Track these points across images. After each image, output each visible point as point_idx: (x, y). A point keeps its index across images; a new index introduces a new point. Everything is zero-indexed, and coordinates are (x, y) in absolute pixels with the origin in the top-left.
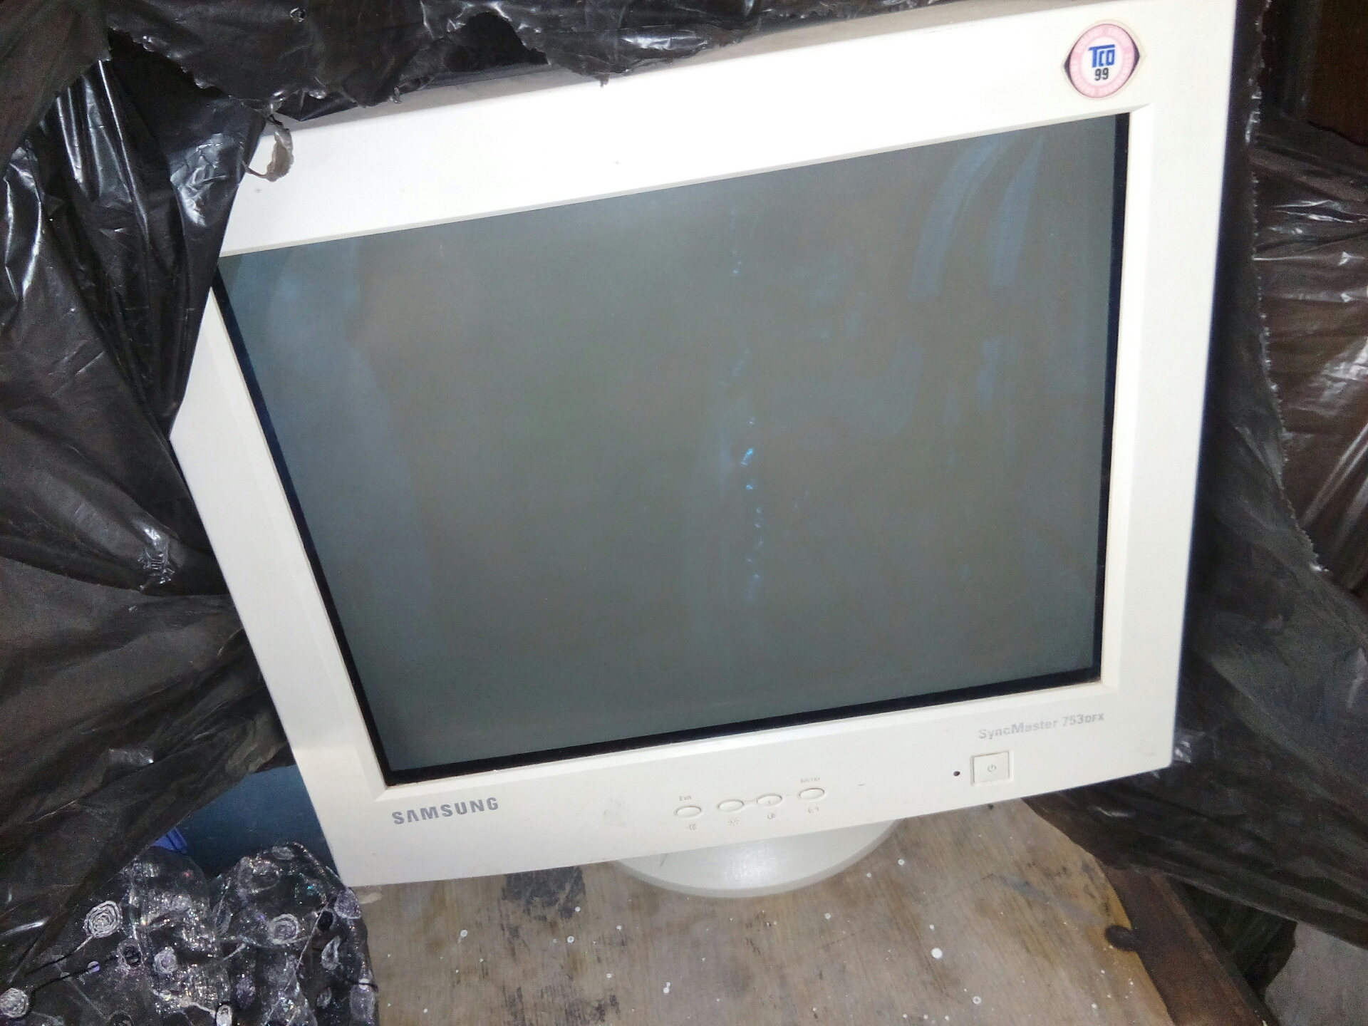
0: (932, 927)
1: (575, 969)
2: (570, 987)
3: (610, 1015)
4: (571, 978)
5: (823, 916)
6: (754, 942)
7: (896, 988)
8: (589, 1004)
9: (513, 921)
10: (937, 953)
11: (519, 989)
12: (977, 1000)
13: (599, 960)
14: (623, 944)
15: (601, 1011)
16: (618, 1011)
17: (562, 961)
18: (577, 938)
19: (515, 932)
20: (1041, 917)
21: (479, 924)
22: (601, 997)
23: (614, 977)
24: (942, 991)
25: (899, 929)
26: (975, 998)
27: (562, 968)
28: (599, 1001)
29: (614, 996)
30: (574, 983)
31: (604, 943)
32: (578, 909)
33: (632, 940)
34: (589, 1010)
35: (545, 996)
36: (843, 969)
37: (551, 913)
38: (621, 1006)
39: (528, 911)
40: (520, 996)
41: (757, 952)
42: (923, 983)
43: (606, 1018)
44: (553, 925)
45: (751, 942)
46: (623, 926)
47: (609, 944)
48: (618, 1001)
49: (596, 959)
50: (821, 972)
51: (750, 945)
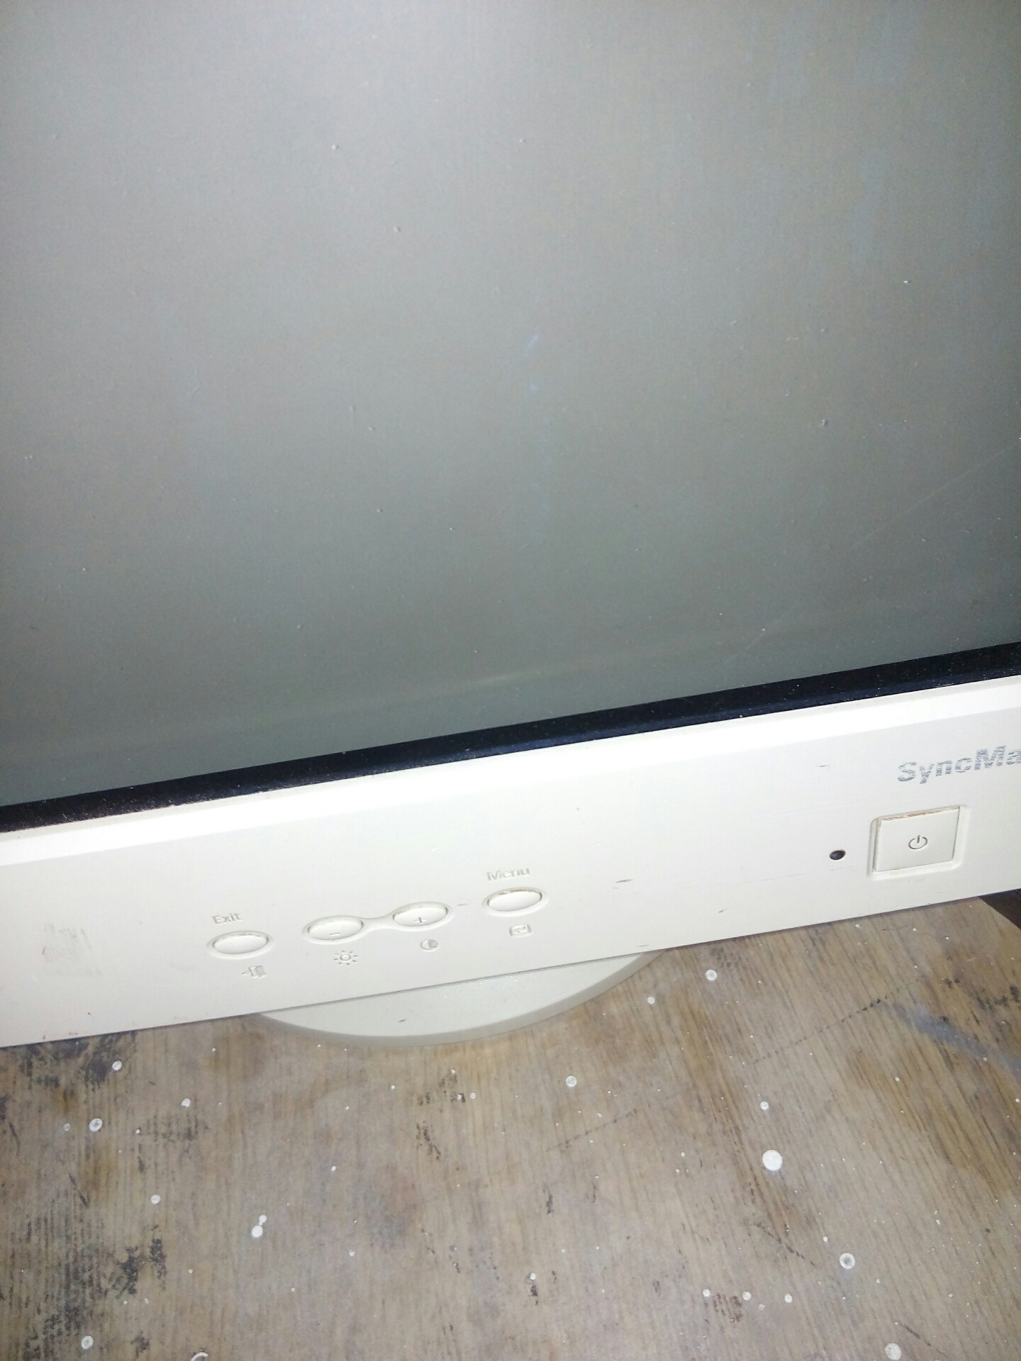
0: (765, 1106)
1: (95, 1184)
2: (81, 1221)
3: (146, 1282)
5: (562, 1081)
6: (430, 1134)
7: (693, 1232)
8: (110, 1256)
10: (772, 1161)
12: (847, 1261)
13: (142, 1168)
14: (189, 1135)
15: (131, 1269)
16: (163, 1272)
17: (73, 1167)
18: (107, 1123)
20: (971, 1087)
22: (135, 1242)
23: (166, 1201)
24: (779, 1240)
25: (702, 1109)
26: (844, 1256)
27: (73, 1180)
28: (129, 1250)
29: (159, 1241)
30: (90, 1213)
31: (156, 1133)
32: (117, 1066)
33: (207, 1128)
34: (109, 1270)
35: (34, 1238)
36: (593, 1194)
37: (68, 1072)
38: (169, 1263)
39: (27, 1068)
41: (435, 1154)
42: (745, 1222)
43: (138, 1286)
44: (69, 1095)
45: (425, 1134)
46: (195, 1101)
47: (164, 1136)
48: (166, 1251)
49: (137, 1165)
50: (551, 1197)
51: (423, 1141)
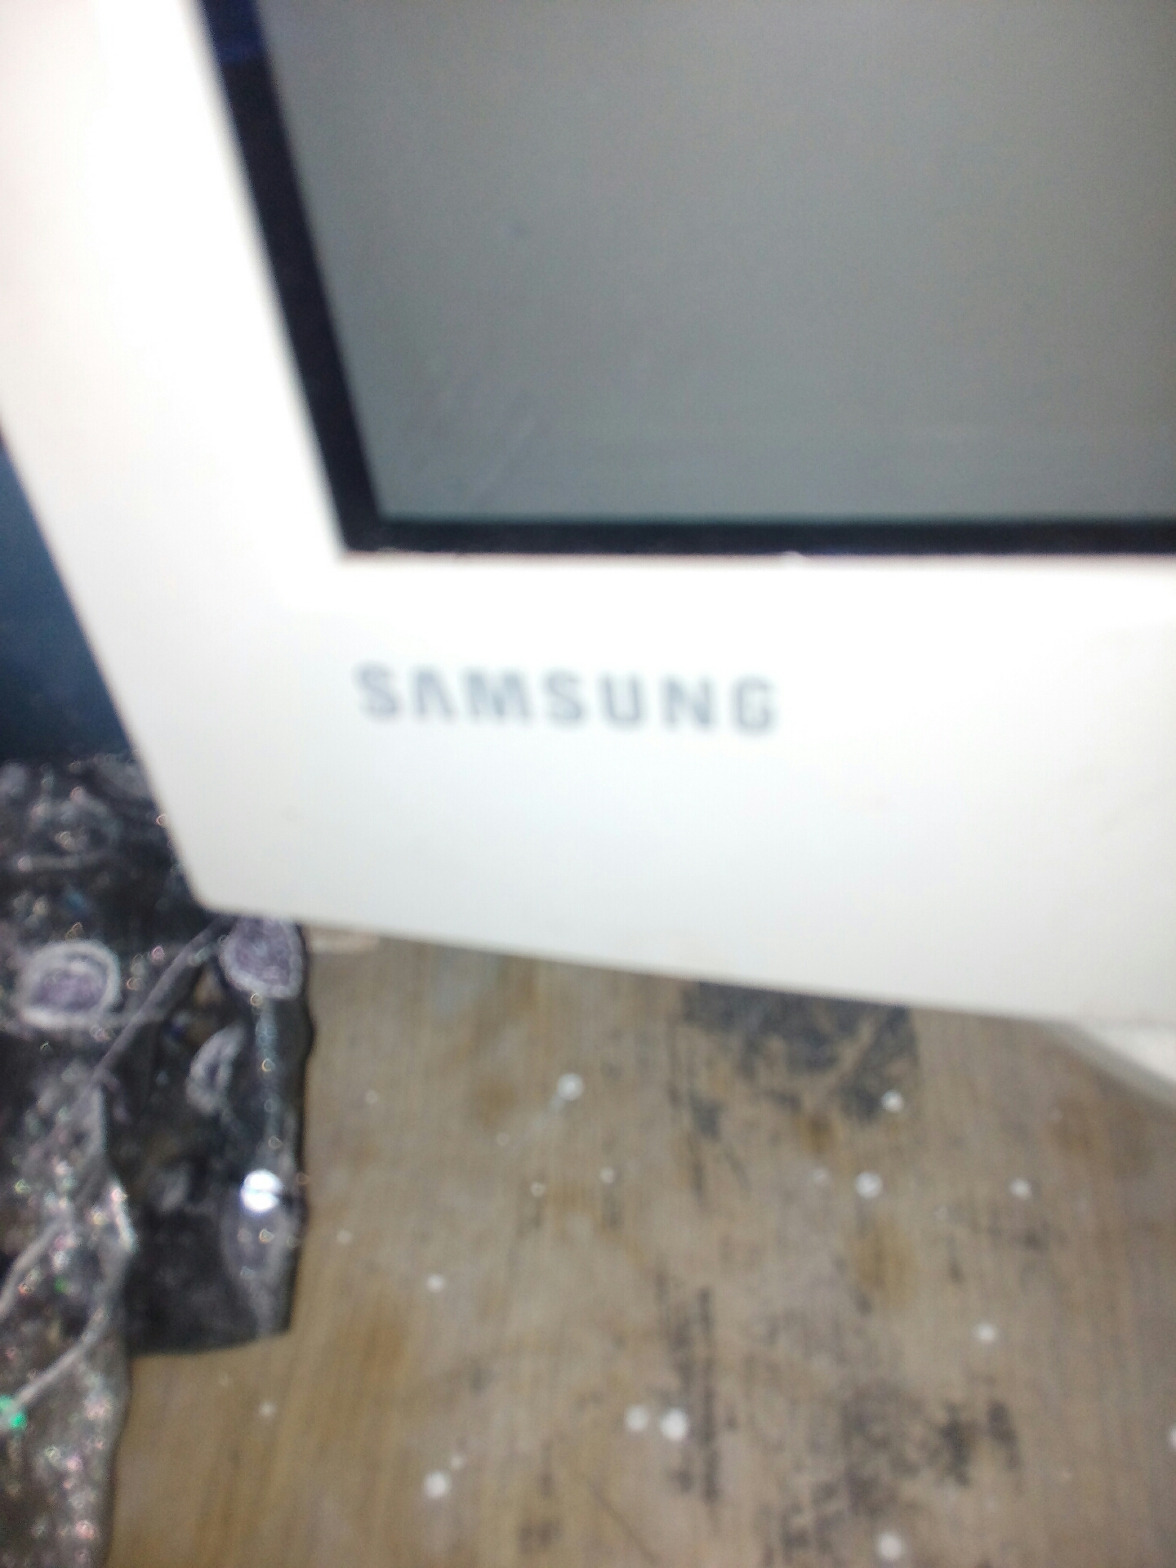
1: (880, 1281)
2: (862, 1335)
3: (986, 1466)
4: (864, 1305)
8: (916, 1407)
9: (705, 1085)
11: (705, 1297)
13: (956, 1272)
14: (1033, 1243)
15: (956, 1443)
16: (1013, 1462)
17: (840, 1245)
18: (888, 1186)
19: (708, 1119)
21: (612, 1072)
22: (957, 1395)
23: (1004, 1342)
27: (840, 1266)
28: (952, 1408)
29: (1002, 1409)
30: (874, 1325)
31: (971, 1223)
32: (893, 1102)
33: (1063, 1237)
34: (916, 1430)
35: (782, 1341)
37: (815, 1092)
38: (1024, 1448)
39: (746, 1070)
40: (707, 1320)
43: (973, 1472)
44: (818, 1129)
46: (1035, 1188)
47: (989, 1232)
48: (1014, 1427)
49: (945, 1268)
